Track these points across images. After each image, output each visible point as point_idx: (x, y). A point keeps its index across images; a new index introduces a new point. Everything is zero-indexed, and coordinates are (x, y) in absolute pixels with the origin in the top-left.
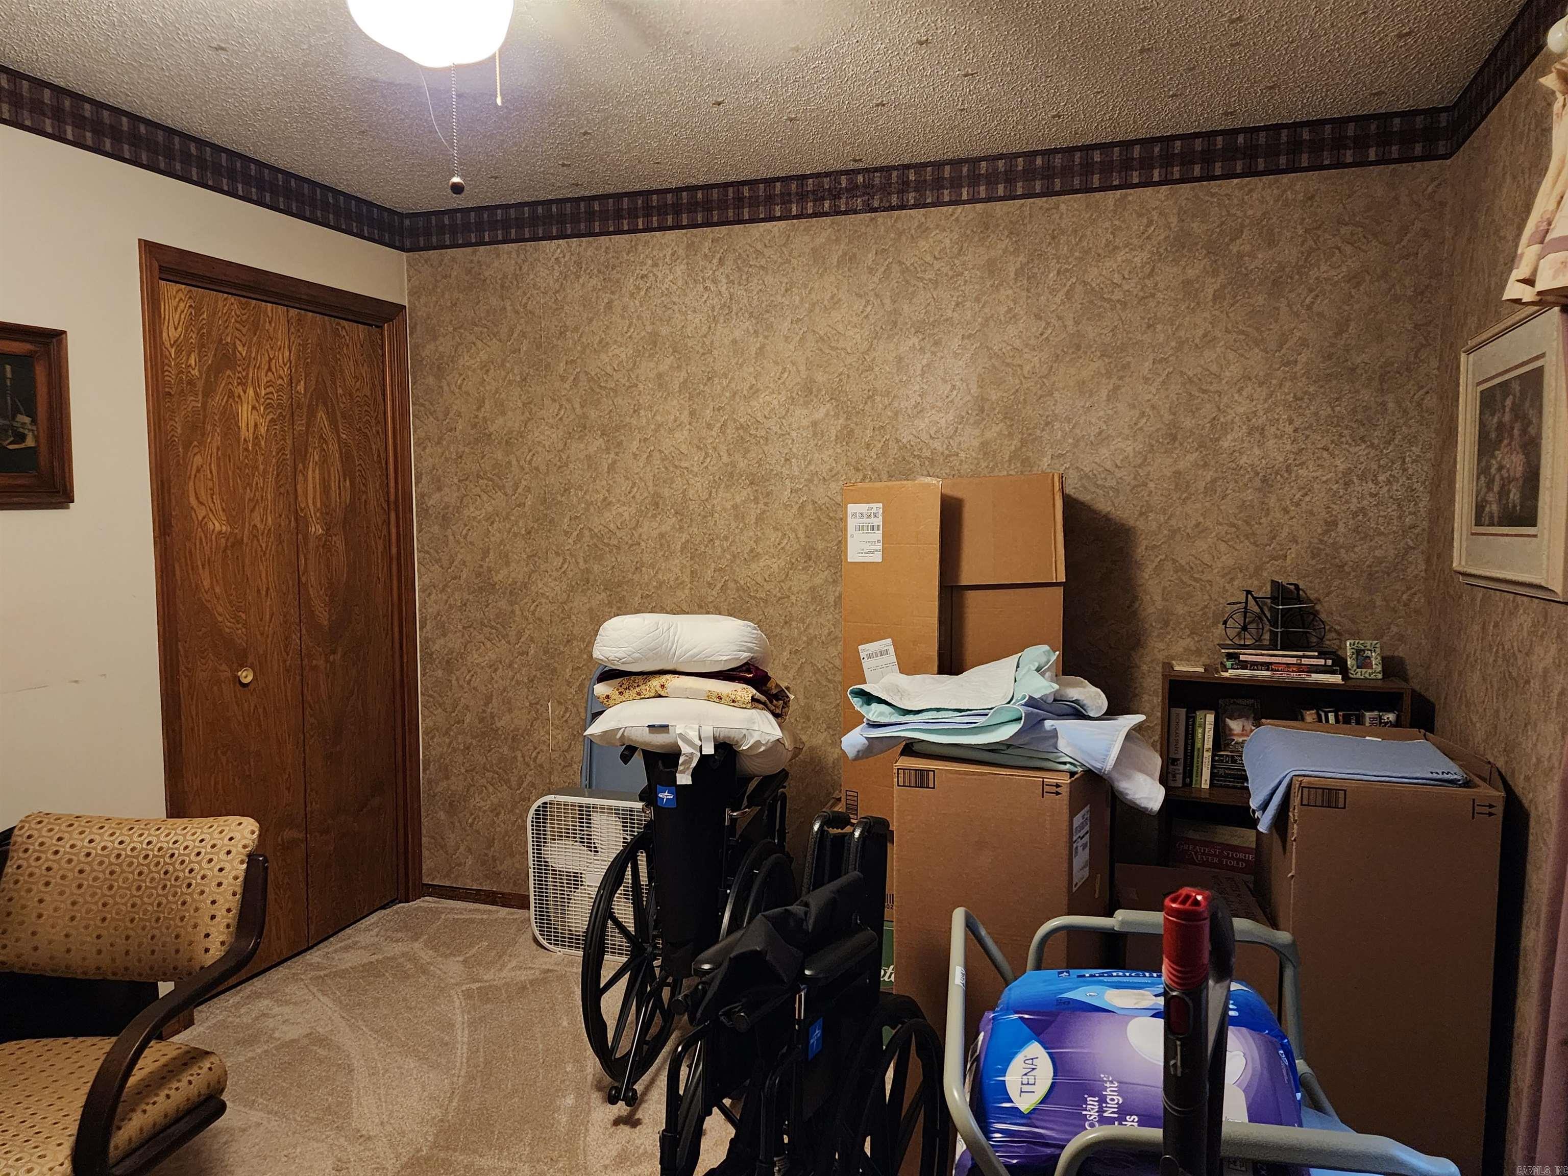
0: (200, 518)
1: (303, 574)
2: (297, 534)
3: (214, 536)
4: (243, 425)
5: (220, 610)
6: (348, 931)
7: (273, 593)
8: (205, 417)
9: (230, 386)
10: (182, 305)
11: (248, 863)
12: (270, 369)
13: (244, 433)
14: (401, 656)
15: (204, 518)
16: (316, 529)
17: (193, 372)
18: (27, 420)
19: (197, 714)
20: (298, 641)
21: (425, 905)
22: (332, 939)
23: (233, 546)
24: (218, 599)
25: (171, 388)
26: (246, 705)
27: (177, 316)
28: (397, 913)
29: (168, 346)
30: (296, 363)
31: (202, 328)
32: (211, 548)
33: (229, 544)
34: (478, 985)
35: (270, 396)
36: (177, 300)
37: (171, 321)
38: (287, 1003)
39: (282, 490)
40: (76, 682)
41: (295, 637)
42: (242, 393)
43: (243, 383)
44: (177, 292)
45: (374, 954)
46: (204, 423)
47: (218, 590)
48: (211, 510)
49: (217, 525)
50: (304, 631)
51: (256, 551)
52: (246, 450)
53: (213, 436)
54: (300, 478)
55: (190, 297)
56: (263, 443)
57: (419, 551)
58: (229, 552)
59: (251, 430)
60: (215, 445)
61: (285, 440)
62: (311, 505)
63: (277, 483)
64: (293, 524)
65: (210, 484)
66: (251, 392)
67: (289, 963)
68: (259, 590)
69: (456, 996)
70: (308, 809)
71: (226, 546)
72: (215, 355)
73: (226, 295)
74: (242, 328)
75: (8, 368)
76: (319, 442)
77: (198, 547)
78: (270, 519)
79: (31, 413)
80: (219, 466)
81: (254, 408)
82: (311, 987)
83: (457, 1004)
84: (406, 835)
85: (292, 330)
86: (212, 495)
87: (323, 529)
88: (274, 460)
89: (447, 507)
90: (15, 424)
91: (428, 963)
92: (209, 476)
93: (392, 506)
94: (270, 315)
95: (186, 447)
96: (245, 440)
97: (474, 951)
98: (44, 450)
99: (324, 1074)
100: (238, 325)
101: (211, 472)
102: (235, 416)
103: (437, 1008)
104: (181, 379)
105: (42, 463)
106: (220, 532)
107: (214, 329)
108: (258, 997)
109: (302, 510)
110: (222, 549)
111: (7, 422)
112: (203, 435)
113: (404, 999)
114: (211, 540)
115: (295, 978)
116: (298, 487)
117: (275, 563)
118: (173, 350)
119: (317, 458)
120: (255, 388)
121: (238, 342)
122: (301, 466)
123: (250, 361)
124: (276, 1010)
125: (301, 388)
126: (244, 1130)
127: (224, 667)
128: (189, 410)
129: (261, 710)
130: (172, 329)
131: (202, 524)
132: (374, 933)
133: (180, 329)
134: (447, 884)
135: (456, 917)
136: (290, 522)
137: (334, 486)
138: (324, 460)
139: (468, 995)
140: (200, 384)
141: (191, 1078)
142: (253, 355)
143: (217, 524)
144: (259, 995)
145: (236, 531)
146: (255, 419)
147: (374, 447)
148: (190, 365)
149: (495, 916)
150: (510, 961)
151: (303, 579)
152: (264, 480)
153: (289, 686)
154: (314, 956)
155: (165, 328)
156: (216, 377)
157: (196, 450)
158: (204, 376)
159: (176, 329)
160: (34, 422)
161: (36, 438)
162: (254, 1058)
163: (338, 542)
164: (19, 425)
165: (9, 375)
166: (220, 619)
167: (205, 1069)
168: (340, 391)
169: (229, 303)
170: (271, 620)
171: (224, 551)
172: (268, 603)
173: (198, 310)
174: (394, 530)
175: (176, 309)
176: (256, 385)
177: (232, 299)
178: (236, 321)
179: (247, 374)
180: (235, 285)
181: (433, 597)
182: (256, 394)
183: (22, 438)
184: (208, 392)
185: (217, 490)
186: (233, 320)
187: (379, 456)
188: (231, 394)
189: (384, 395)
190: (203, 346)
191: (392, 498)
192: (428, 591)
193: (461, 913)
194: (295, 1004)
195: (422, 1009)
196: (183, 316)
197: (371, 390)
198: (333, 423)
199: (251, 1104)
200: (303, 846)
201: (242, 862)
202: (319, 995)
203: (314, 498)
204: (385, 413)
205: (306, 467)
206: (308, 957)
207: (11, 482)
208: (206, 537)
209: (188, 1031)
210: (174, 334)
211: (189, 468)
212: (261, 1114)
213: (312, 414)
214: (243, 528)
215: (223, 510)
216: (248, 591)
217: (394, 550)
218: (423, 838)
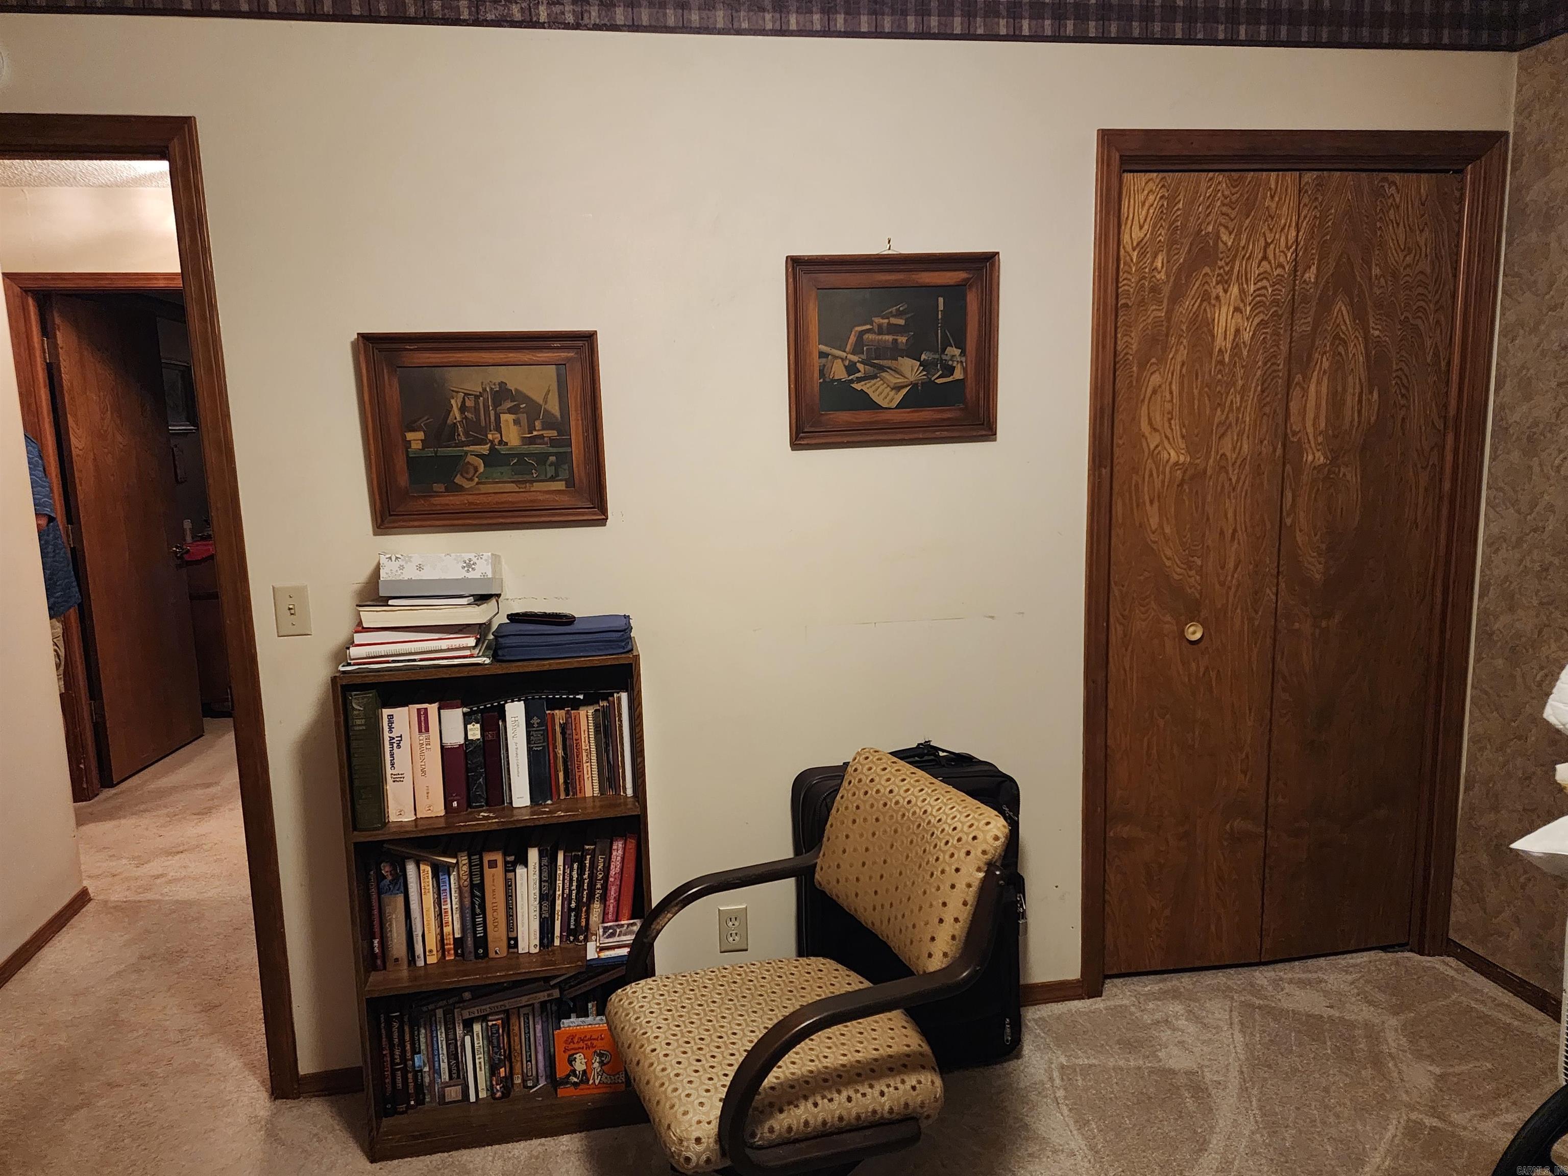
0: (1152, 447)
1: (1288, 515)
2: (1284, 465)
3: (1168, 469)
4: (1219, 331)
5: (1169, 553)
6: (1322, 961)
7: (1241, 536)
8: (1168, 328)
9: (1206, 287)
10: (1151, 198)
11: (986, 872)
12: (1265, 258)
13: (1219, 342)
14: (1442, 632)
15: (1157, 447)
16: (1315, 457)
17: (1158, 277)
18: (957, 352)
19: (1131, 668)
20: (1274, 597)
21: (1442, 968)
22: (1297, 963)
23: (1192, 478)
24: (1167, 541)
25: (1130, 299)
26: (1194, 665)
27: (1144, 212)
28: (1397, 963)
29: (1129, 248)
30: (1306, 245)
31: (1176, 221)
32: (1163, 482)
33: (1186, 478)
34: (1435, 1122)
35: (1263, 292)
36: (1146, 192)
37: (1136, 218)
38: (1198, 1020)
39: (1267, 410)
40: (992, 617)
41: (1270, 592)
42: (1221, 294)
43: (1224, 282)
44: (1146, 183)
45: (1331, 1007)
46: (1167, 335)
47: (1167, 530)
48: (1166, 437)
49: (1174, 455)
50: (1283, 585)
51: (1223, 486)
52: (1221, 362)
53: (1177, 351)
54: (1296, 393)
55: (1163, 186)
56: (1245, 353)
57: (1489, 488)
58: (1186, 487)
59: (1230, 337)
60: (1179, 359)
61: (1278, 346)
62: (1310, 430)
63: (1259, 401)
64: (1279, 451)
65: (1168, 406)
66: (1235, 290)
67: (1232, 971)
68: (1222, 533)
69: (1395, 1122)
70: (1271, 801)
71: (1183, 480)
72: (1190, 249)
73: (1211, 174)
74: (1230, 211)
75: (941, 300)
76: (1332, 344)
77: (1146, 479)
78: (1245, 446)
79: (961, 345)
80: (1182, 384)
81: (1237, 309)
82: (1235, 1014)
83: (1389, 1135)
84: (1427, 869)
85: (1306, 200)
86: (1170, 420)
87: (1326, 457)
88: (1259, 372)
89: (1536, 424)
90: (944, 357)
91: (1390, 1054)
92: (1168, 397)
93: (1451, 423)
94: (1273, 187)
95: (1142, 366)
96: (1220, 350)
97: (1464, 1068)
98: (971, 383)
99: (1173, 1134)
100: (1224, 209)
101: (1171, 393)
102: (1209, 324)
103: (1360, 1127)
104: (1143, 286)
105: (968, 396)
106: (1176, 464)
107: (1192, 219)
108: (1174, 997)
109: (1295, 434)
110: (1177, 483)
111: (937, 356)
112: (1164, 350)
113: (1326, 1090)
114: (1164, 473)
115: (1226, 992)
116: (1292, 404)
117: (1249, 501)
118: (1136, 253)
119: (1326, 365)
120: (1240, 285)
121: (1222, 230)
122: (1299, 377)
123: (1237, 250)
124: (1182, 1023)
125: (1311, 275)
126: (1055, 1152)
127: (1168, 618)
128: (1150, 321)
129: (1213, 674)
130: (1136, 228)
131: (1154, 455)
132: (1350, 978)
133: (1146, 227)
134: (1480, 952)
135: (1473, 1004)
136: (1275, 450)
137: (1350, 401)
138: (1339, 368)
139: (1412, 1131)
140: (1166, 290)
141: (886, 1090)
142: (1243, 243)
143: (1173, 453)
144: (1176, 995)
145: (1198, 461)
146: (1237, 323)
147: (1428, 343)
148: (1156, 268)
149: (1529, 1028)
150: (1507, 1111)
151: (1288, 521)
152: (1242, 398)
153: (1255, 651)
154: (1262, 976)
155: (1128, 230)
156: (1189, 276)
157: (1155, 368)
158: (1172, 279)
159: (1141, 227)
160: (963, 353)
161: (965, 370)
162: (1122, 1069)
163: (1351, 475)
164: (948, 358)
165: (941, 307)
166: (1168, 563)
167: (908, 1086)
168: (1376, 271)
169: (1215, 182)
170: (1236, 568)
171: (1181, 485)
172: (1233, 549)
173: (1172, 200)
174: (1449, 457)
175: (1143, 204)
176: (1243, 279)
177: (1220, 177)
178: (1223, 204)
179: (1232, 268)
180: (1221, 159)
181: (1503, 553)
182: (1242, 291)
183: (951, 370)
184: (1176, 297)
185: (1176, 412)
186: (1219, 203)
187: (1436, 355)
188: (1206, 297)
189: (1456, 269)
190: (1175, 242)
191: (1452, 412)
192: (1497, 546)
193: (1483, 1002)
194: (1205, 1026)
195: (1337, 1116)
196: (1151, 211)
197: (1432, 262)
198: (1359, 317)
199: (1082, 1123)
200: (1261, 843)
201: (979, 870)
202: (1237, 1027)
203: (1317, 417)
204: (1454, 296)
205: (1306, 378)
206: (1257, 974)
207: (939, 416)
208: (1158, 469)
209: (1088, 1002)
210: (1137, 234)
211: (1144, 389)
212: (1082, 1143)
213: (1325, 305)
214: (1207, 458)
215: (1183, 437)
216: (1207, 533)
217: (1447, 486)
218: (1455, 880)
